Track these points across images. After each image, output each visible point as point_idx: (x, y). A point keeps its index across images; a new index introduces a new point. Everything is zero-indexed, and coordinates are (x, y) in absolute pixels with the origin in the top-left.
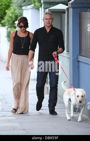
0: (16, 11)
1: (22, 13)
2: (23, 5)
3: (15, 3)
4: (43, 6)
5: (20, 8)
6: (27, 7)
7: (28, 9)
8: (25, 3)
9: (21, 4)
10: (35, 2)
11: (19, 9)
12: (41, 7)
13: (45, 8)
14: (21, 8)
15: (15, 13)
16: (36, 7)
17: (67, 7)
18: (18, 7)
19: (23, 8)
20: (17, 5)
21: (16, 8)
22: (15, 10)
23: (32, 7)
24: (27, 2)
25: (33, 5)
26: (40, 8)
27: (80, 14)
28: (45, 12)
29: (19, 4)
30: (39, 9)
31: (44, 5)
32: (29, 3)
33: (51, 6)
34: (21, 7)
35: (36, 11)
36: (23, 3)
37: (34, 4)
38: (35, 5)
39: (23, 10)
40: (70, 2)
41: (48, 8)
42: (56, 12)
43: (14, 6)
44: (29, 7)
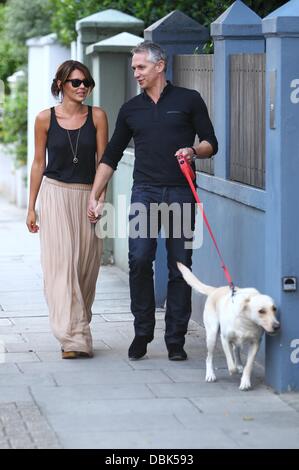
0: (11, 51)
1: (27, 55)
2: (28, 34)
3: (7, 29)
4: (79, 38)
5: (21, 43)
6: (38, 39)
7: (42, 46)
8: (33, 31)
9: (23, 34)
10: (58, 28)
11: (19, 46)
12: (76, 40)
13: (85, 44)
14: (24, 44)
15: (9, 56)
16: (61, 41)
17: (142, 40)
18: (16, 40)
19: (30, 42)
20: (12, 35)
21: (11, 42)
22: (8, 47)
23: (52, 41)
24: (39, 26)
25: (54, 35)
26: (73, 44)
27: (174, 57)
28: (84, 52)
29: (19, 33)
30: (68, 46)
31: (83, 34)
32: (45, 30)
33: (101, 37)
34: (23, 39)
35: (64, 49)
36: (29, 30)
37: (58, 32)
38: (59, 37)
39: (28, 47)
40: (150, 28)
41: (94, 43)
42: (113, 53)
43: (6, 37)
44: (44, 40)
